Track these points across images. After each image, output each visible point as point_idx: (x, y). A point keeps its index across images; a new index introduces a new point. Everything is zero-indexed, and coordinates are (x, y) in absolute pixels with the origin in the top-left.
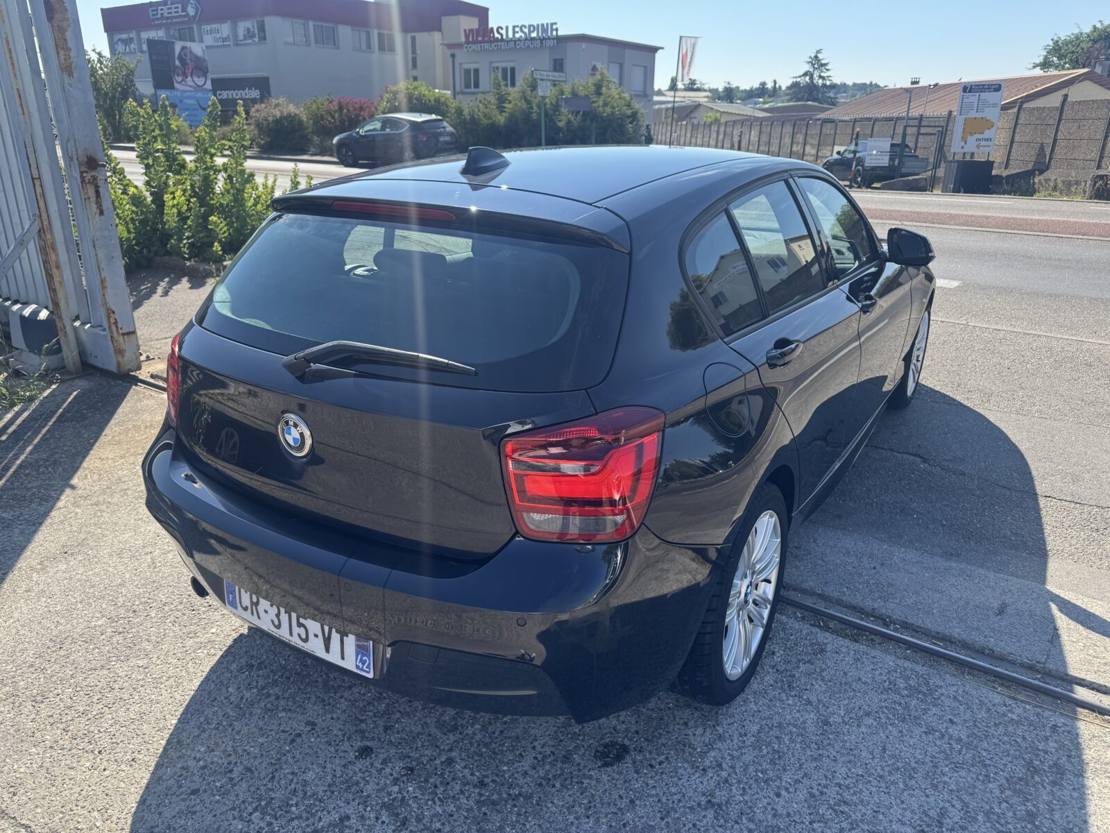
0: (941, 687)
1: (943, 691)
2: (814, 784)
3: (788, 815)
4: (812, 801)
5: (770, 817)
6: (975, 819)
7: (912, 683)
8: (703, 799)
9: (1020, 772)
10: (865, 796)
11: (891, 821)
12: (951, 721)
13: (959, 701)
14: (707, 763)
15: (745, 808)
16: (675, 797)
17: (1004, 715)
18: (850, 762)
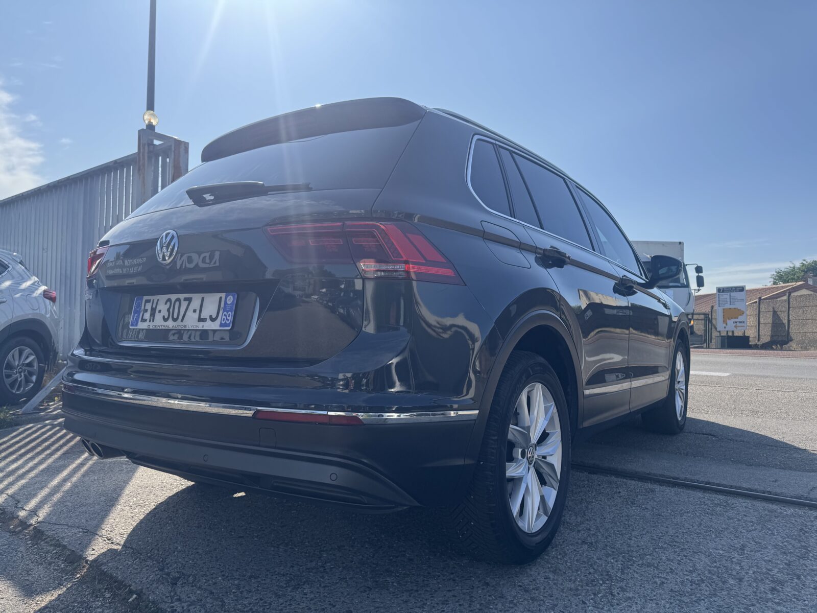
0: (736, 503)
1: (738, 505)
2: (653, 535)
3: (638, 546)
4: (653, 541)
5: (626, 547)
6: (767, 548)
7: (715, 502)
8: (580, 540)
9: (795, 532)
10: (689, 539)
11: (709, 549)
12: (744, 515)
13: (750, 509)
14: (580, 529)
15: (608, 544)
16: (560, 541)
17: (781, 513)
18: (677, 528)
